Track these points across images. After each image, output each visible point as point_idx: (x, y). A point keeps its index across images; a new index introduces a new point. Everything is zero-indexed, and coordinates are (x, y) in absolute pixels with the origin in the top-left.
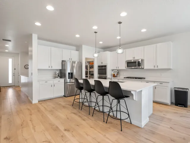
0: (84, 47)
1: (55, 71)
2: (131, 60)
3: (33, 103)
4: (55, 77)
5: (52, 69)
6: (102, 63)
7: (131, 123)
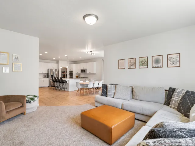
0: (60, 61)
2: (82, 69)
4: (44, 77)
5: (42, 73)
6: (71, 70)
7: (67, 91)
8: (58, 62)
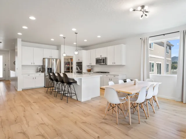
1: (37, 67)
2: (99, 58)
3: (18, 91)
4: (37, 72)
5: (34, 65)
6: (79, 60)
7: (77, 100)
8: (58, 48)
